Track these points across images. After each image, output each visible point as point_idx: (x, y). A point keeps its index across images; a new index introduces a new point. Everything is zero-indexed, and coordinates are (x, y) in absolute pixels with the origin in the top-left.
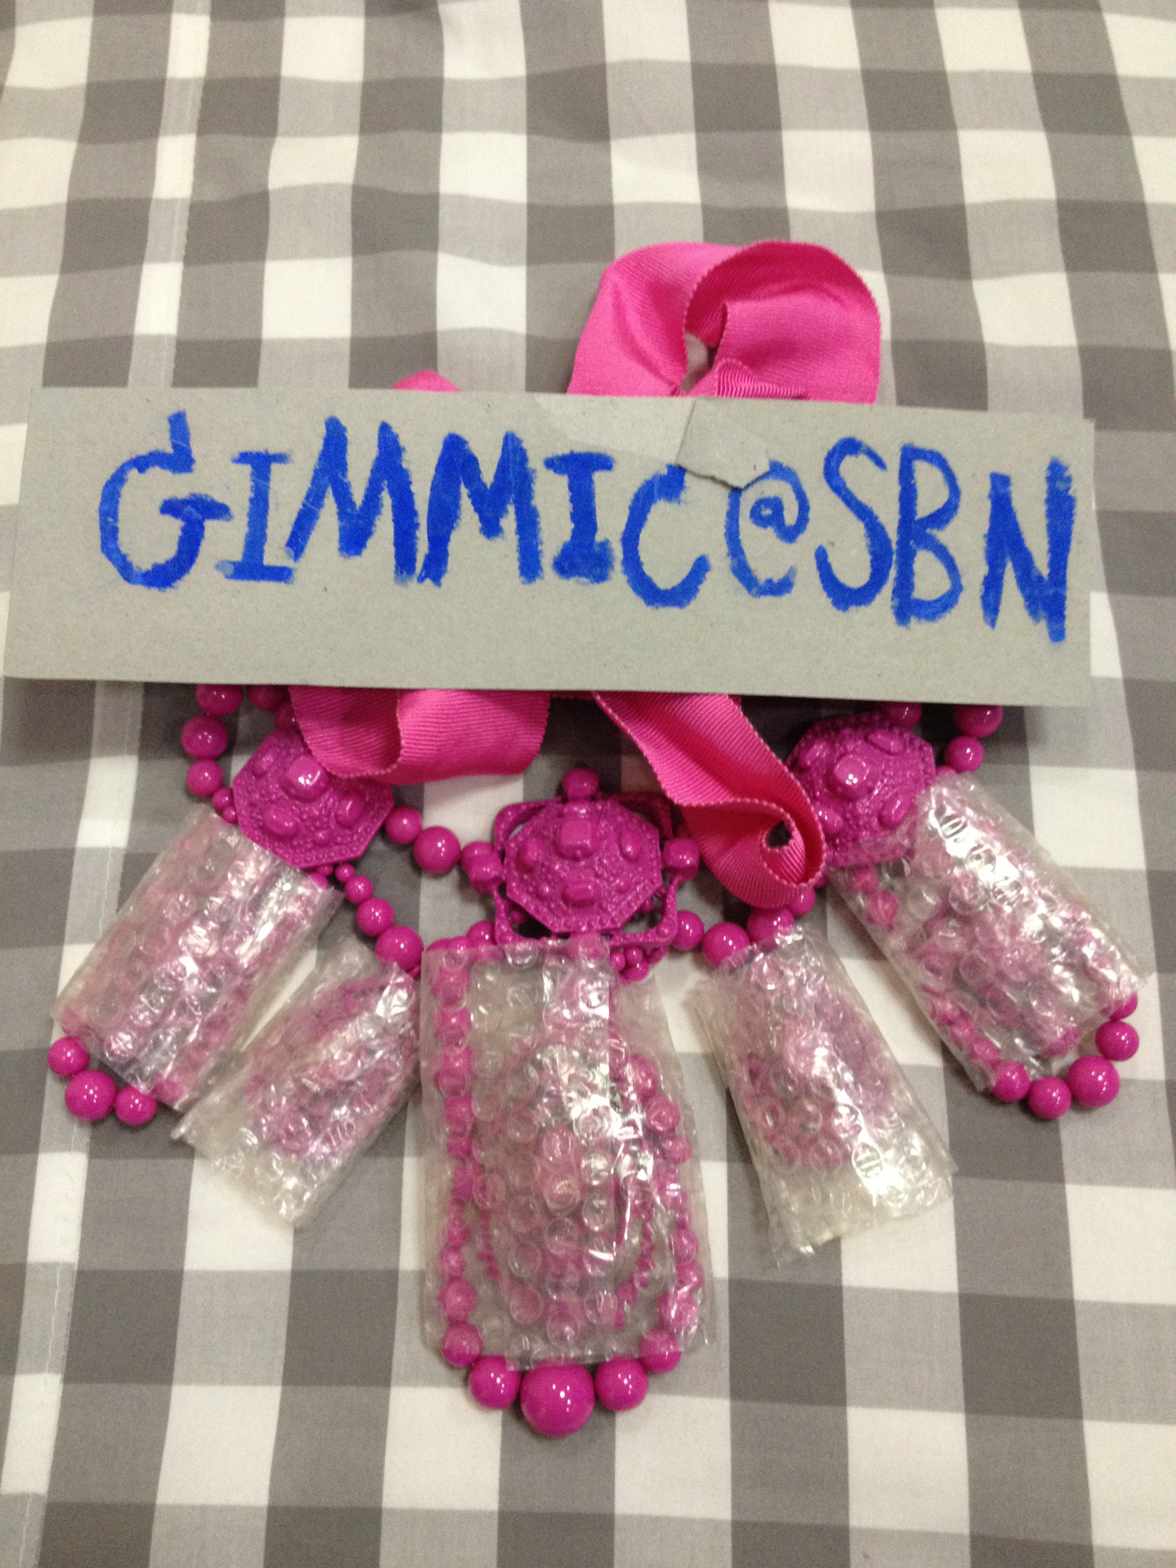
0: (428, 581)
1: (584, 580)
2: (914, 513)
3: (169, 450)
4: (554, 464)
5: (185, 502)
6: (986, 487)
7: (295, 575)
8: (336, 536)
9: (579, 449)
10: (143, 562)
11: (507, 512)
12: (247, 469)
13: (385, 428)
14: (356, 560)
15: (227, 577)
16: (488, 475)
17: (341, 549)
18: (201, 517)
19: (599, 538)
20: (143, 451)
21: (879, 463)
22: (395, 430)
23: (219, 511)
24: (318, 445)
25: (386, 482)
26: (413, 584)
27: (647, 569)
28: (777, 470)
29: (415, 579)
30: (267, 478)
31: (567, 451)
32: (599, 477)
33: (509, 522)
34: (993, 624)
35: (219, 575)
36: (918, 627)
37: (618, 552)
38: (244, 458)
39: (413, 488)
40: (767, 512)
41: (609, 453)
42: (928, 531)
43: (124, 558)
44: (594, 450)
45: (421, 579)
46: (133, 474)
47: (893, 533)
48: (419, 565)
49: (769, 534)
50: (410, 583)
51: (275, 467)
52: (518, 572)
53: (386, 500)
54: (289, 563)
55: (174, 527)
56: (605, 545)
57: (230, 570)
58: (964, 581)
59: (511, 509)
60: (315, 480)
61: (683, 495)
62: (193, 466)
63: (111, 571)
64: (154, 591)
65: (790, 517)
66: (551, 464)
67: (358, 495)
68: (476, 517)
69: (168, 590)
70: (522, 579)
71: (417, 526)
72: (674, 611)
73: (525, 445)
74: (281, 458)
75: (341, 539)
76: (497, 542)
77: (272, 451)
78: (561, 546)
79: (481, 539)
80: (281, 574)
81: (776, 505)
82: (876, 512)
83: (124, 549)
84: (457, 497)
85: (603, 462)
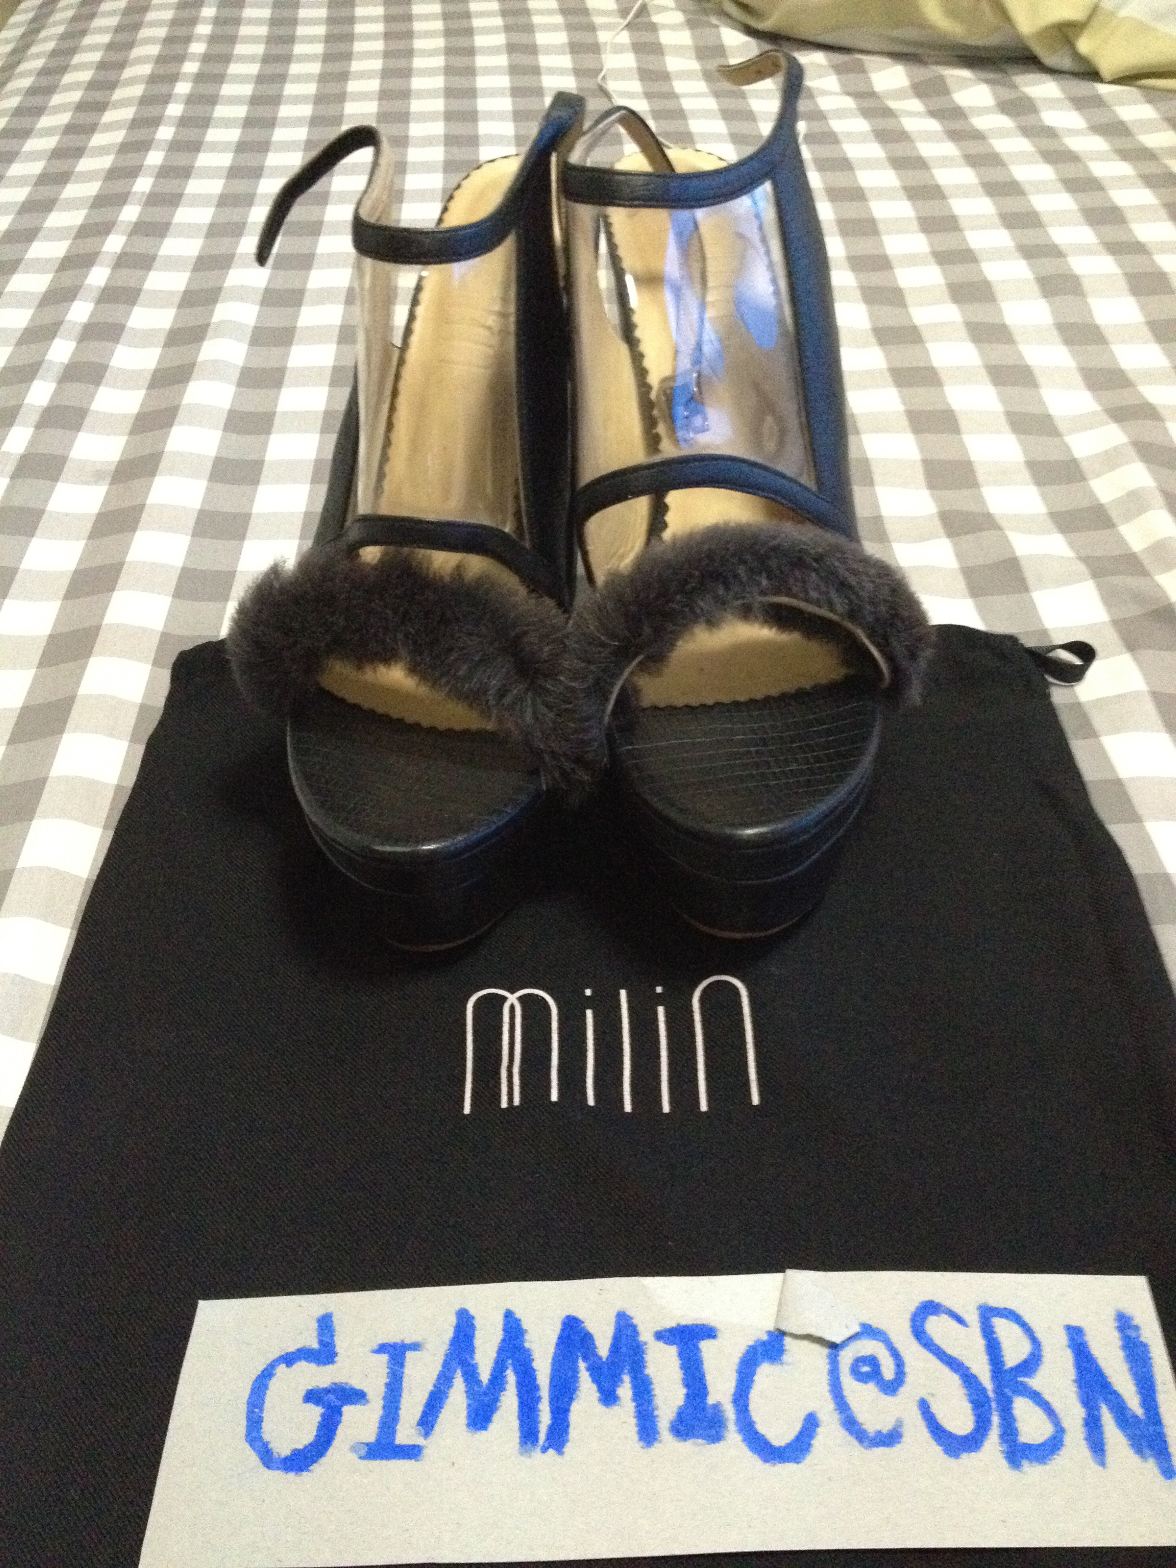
0: (551, 1451)
1: (700, 1441)
2: (1002, 1363)
3: (316, 1346)
4: (664, 1336)
5: (327, 1391)
6: (1063, 1339)
7: (426, 1452)
8: (464, 1413)
9: (683, 1322)
10: (283, 1448)
11: (622, 1381)
12: (384, 1358)
13: (509, 1315)
14: (482, 1435)
15: (360, 1458)
16: (603, 1348)
17: (468, 1425)
18: (338, 1403)
19: (711, 1400)
20: (292, 1349)
21: (960, 1320)
22: (518, 1316)
23: (357, 1396)
24: (449, 1333)
25: (510, 1361)
26: (537, 1454)
27: (761, 1428)
28: (868, 1331)
29: (538, 1449)
30: (402, 1365)
31: (673, 1324)
32: (706, 1347)
33: (625, 1391)
34: (1102, 1464)
35: (354, 1457)
36: (1032, 1471)
37: (730, 1413)
38: (382, 1348)
39: (535, 1365)
40: (866, 1369)
41: (712, 1324)
42: (1020, 1379)
43: (265, 1445)
44: (699, 1322)
45: (544, 1450)
46: (282, 1369)
47: (987, 1383)
48: (542, 1436)
49: (870, 1390)
50: (533, 1454)
51: (410, 1355)
52: (636, 1437)
53: (511, 1378)
54: (420, 1441)
55: (315, 1412)
56: (717, 1407)
57: (363, 1452)
58: (1065, 1424)
59: (626, 1378)
60: (446, 1364)
61: (785, 1358)
62: (336, 1359)
63: (253, 1458)
64: (291, 1475)
65: (888, 1371)
66: (660, 1336)
67: (485, 1374)
68: (594, 1387)
69: (305, 1473)
70: (641, 1444)
71: (539, 1399)
72: (791, 1467)
73: (635, 1321)
74: (415, 1347)
75: (469, 1416)
76: (616, 1409)
77: (407, 1341)
78: (675, 1410)
79: (600, 1408)
80: (411, 1452)
81: (872, 1361)
82: (967, 1363)
83: (266, 1437)
84: (575, 1371)
85: (709, 1332)
